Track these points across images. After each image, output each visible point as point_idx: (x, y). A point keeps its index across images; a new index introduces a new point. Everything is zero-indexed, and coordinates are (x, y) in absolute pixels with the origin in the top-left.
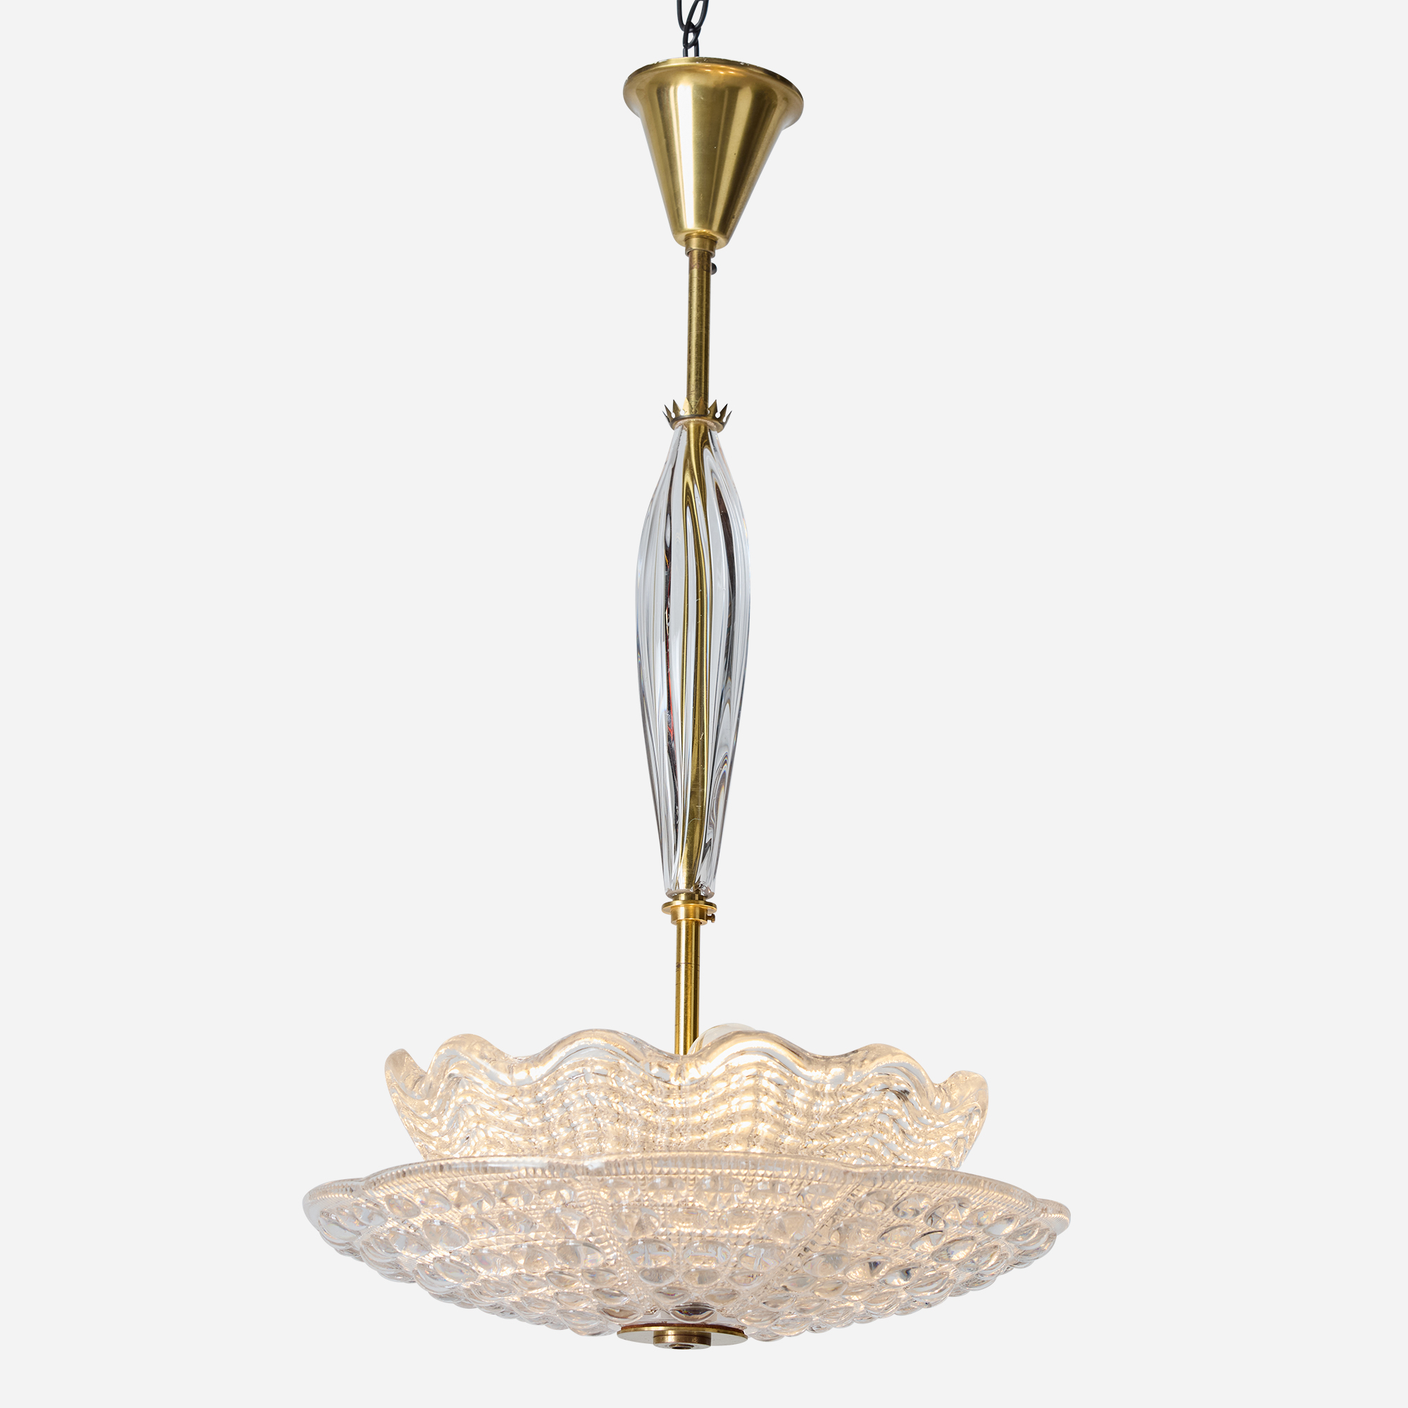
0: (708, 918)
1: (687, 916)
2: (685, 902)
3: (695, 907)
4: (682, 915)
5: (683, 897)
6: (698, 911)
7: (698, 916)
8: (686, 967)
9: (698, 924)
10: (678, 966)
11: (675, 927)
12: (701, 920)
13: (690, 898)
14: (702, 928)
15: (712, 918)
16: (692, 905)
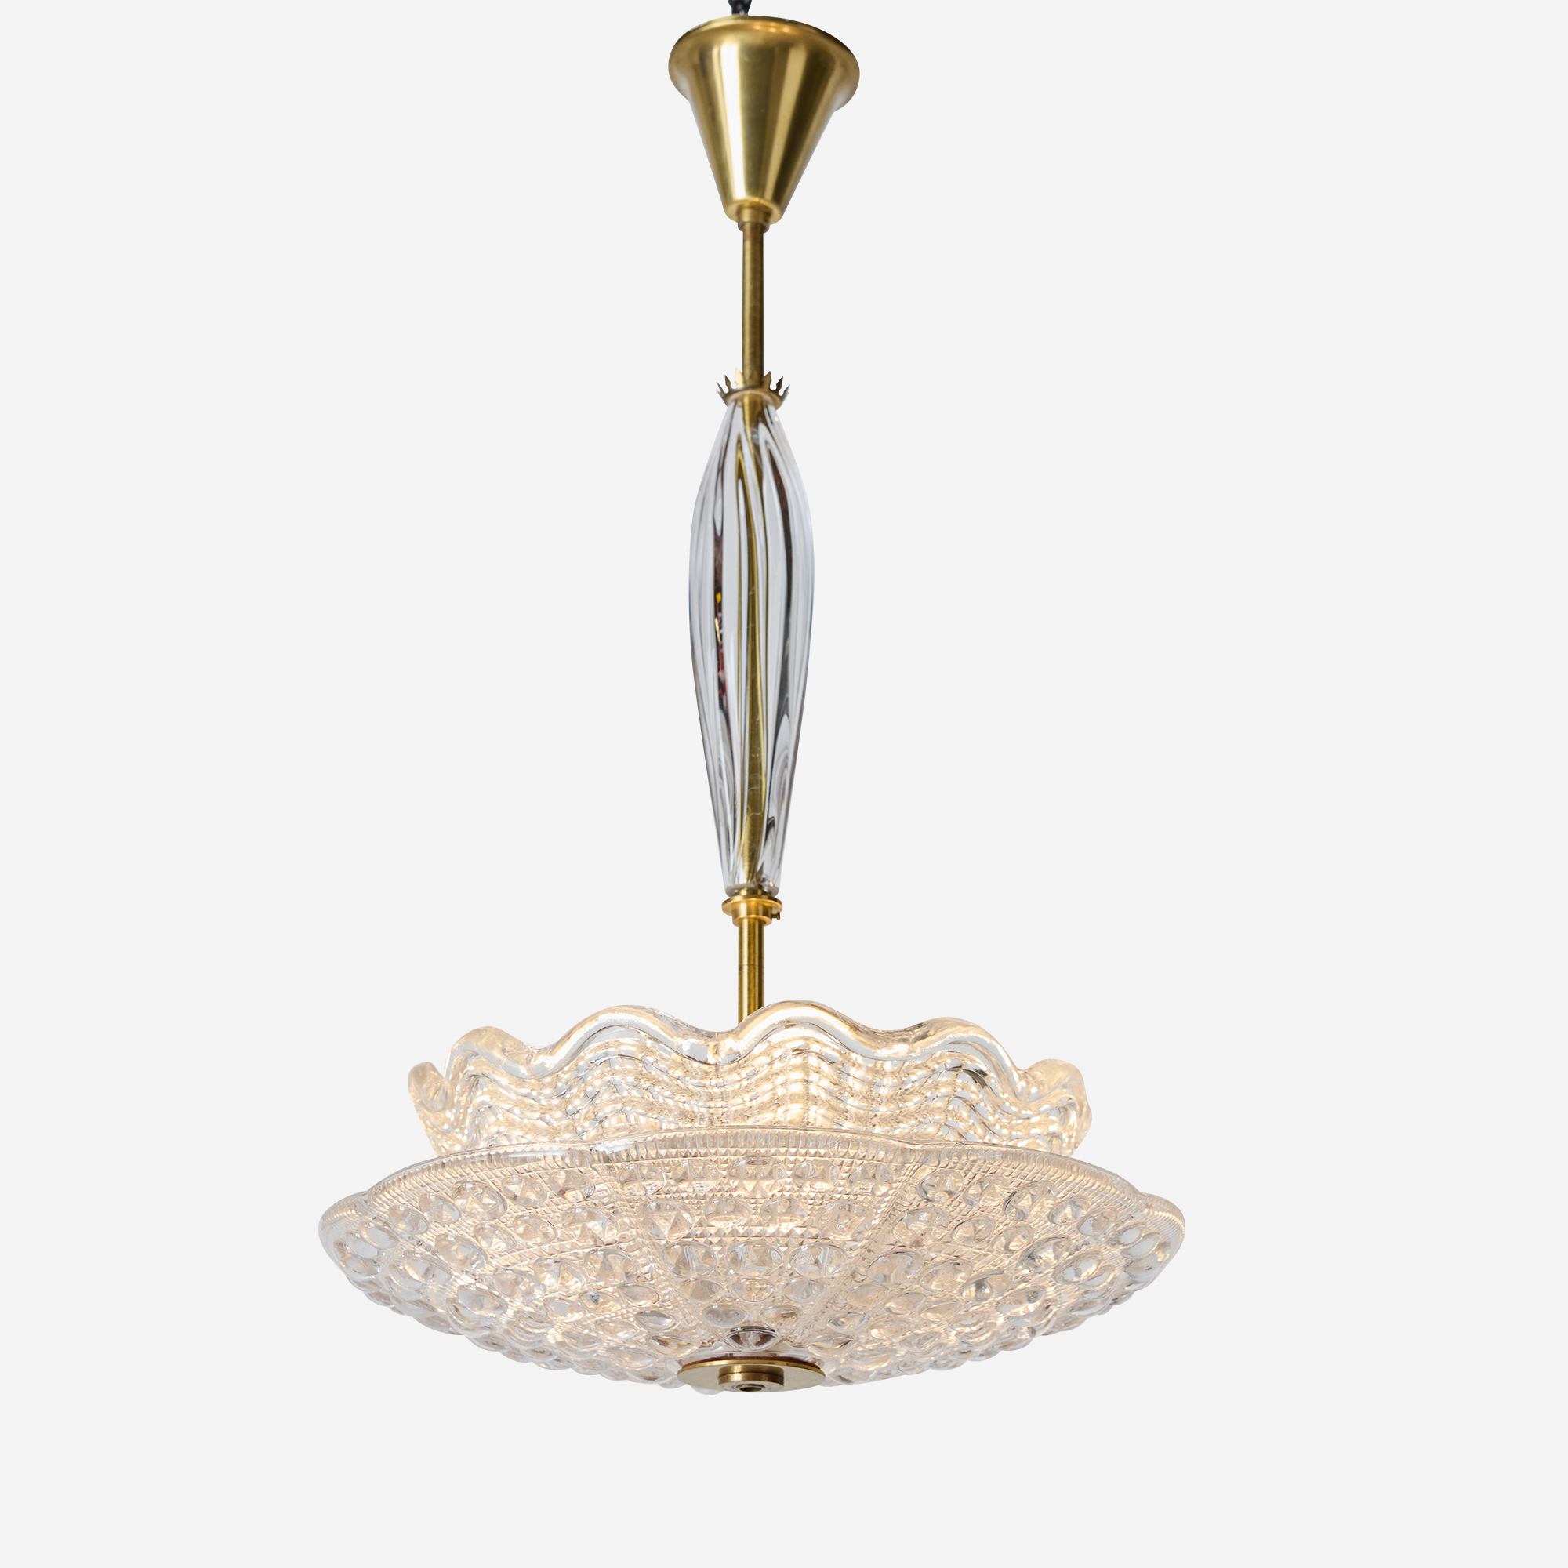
0: (773, 916)
1: (749, 913)
2: (747, 897)
3: (758, 904)
4: (743, 913)
5: (744, 892)
6: (761, 908)
7: (761, 912)
8: (749, 969)
9: (762, 923)
10: (741, 968)
11: (737, 929)
12: (765, 918)
13: (752, 893)
14: (766, 929)
15: (777, 916)
16: (753, 900)
